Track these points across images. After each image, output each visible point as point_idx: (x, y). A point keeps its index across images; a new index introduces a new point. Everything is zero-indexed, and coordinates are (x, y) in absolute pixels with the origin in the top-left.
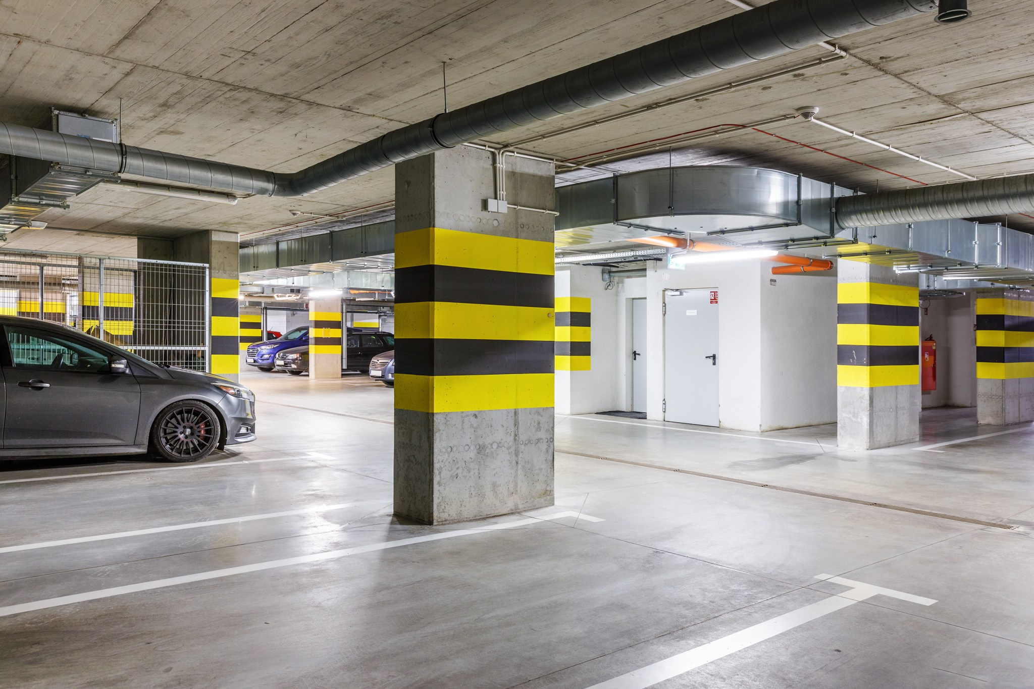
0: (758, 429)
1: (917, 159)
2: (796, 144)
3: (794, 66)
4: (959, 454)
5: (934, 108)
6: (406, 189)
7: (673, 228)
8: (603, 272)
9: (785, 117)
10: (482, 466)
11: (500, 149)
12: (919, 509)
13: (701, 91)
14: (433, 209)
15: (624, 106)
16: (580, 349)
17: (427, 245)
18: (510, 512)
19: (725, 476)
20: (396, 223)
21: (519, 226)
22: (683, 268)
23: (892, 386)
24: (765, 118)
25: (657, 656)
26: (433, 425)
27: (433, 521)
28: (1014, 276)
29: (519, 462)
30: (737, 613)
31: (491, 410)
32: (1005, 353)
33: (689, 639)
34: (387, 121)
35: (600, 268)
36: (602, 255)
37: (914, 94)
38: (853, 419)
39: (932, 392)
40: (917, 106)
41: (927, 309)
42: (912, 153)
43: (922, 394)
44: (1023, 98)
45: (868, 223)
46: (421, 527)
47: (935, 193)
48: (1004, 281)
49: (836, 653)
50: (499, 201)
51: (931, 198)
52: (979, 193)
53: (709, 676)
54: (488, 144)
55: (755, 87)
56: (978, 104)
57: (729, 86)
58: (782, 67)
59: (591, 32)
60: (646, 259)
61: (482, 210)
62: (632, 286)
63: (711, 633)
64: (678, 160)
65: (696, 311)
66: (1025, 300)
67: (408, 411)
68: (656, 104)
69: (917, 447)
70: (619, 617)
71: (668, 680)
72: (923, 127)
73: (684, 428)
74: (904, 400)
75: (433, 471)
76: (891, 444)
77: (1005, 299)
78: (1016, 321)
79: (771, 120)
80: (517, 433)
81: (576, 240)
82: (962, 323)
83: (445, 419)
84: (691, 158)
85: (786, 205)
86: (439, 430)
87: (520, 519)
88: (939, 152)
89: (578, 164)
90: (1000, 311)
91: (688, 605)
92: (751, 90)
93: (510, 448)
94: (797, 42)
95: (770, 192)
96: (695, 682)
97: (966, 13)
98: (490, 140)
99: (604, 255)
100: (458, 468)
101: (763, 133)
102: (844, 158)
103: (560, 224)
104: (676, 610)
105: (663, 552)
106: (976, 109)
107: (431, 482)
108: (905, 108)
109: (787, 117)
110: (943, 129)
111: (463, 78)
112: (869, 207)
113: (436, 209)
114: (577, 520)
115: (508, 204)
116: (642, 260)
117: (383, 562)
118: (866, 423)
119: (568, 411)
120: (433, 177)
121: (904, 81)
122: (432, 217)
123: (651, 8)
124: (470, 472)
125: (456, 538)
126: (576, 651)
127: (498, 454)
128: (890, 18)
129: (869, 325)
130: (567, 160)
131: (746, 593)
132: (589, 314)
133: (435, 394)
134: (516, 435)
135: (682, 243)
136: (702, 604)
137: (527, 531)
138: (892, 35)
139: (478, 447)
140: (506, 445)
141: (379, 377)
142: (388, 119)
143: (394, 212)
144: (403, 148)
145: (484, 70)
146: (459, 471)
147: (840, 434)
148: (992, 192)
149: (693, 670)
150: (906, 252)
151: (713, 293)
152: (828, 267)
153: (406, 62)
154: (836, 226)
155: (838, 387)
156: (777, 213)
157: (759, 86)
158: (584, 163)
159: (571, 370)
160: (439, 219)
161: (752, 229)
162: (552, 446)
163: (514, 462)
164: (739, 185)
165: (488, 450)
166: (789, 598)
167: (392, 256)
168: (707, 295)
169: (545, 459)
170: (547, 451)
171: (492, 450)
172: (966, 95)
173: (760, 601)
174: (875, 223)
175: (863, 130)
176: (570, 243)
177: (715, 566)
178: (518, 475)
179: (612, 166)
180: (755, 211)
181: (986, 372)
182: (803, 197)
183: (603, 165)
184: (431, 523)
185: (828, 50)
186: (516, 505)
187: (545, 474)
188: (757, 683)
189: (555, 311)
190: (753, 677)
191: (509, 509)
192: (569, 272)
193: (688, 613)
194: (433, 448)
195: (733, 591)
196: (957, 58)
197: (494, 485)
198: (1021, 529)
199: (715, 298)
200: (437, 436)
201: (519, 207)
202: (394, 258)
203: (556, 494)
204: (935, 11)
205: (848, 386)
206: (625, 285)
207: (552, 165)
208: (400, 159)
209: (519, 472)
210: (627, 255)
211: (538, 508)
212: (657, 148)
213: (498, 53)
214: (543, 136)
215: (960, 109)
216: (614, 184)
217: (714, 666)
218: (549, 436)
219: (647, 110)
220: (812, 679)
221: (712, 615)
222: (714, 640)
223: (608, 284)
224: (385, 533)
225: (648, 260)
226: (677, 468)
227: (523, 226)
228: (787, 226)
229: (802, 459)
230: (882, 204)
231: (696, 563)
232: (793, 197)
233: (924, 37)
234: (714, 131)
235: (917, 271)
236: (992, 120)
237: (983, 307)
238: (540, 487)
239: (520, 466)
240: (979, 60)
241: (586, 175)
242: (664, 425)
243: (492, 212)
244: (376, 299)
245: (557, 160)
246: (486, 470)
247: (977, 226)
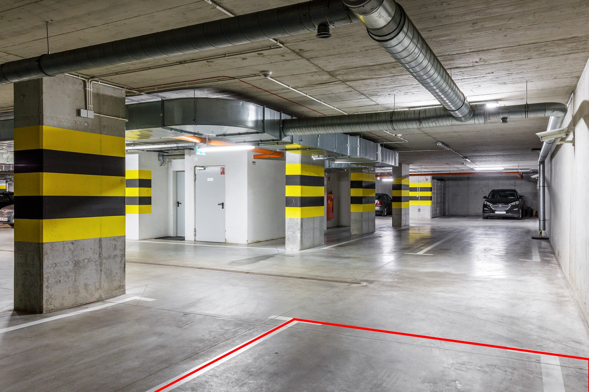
0: (246, 243)
1: (320, 102)
2: (262, 90)
3: (257, 49)
4: (341, 250)
5: (326, 77)
6: (22, 99)
7: (197, 132)
8: (159, 156)
9: (255, 75)
10: (78, 274)
11: (89, 79)
12: (321, 278)
13: (209, 57)
14: (42, 114)
15: (166, 60)
16: (145, 201)
17: (38, 135)
18: (96, 300)
19: (226, 269)
20: (15, 121)
21: (102, 126)
22: (205, 154)
23: (312, 217)
24: (244, 75)
25: (181, 370)
26: (43, 251)
27: (43, 311)
28: (365, 162)
29: (102, 270)
30: (227, 341)
31: (84, 239)
32: (363, 199)
33: (200, 359)
34: (6, 54)
35: (157, 153)
36: (157, 146)
37: (316, 69)
38: (293, 235)
39: (332, 219)
40: (318, 76)
41: (329, 178)
42: (318, 99)
43: (327, 221)
44: (364, 76)
45: (298, 133)
46: (34, 316)
47: (328, 120)
48: (362, 164)
49: (275, 354)
50: (88, 111)
51: (326, 122)
52: (347, 121)
53: (210, 377)
54: (80, 75)
55: (238, 58)
56: (345, 77)
57: (224, 56)
58: (252, 48)
59: (143, 16)
60: (184, 148)
61: (77, 116)
62: (177, 164)
63: (212, 354)
64: (199, 94)
65: (213, 179)
66: (371, 173)
67: (24, 242)
68: (185, 61)
69: (323, 248)
70: (161, 353)
71: (187, 382)
72: (322, 87)
73: (206, 244)
74: (317, 224)
75: (42, 279)
76: (311, 247)
77: (363, 173)
78: (367, 184)
79: (248, 76)
80: (101, 252)
81: (142, 136)
82: (345, 184)
83: (51, 246)
84: (206, 93)
85: (257, 122)
86: (47, 253)
87: (103, 304)
88: (330, 99)
89: (140, 91)
90: (360, 179)
91: (201, 341)
92: (237, 59)
93: (96, 261)
94: (253, 38)
95: (248, 115)
96: (202, 381)
97: (329, 34)
98: (82, 73)
99: (159, 145)
100: (60, 277)
101: (244, 83)
102: (286, 99)
103: (129, 126)
104: (194, 344)
105: (189, 314)
106: (345, 80)
107: (41, 287)
108: (313, 76)
109: (256, 76)
110: (331, 88)
111: (61, 33)
112: (298, 125)
113: (44, 113)
114: (139, 301)
115: (94, 113)
116: (182, 149)
117: (4, 340)
118: (299, 237)
119: (138, 238)
120: (42, 93)
121: (311, 62)
122: (41, 119)
123: (178, 8)
124: (69, 278)
125: (59, 319)
126: (134, 375)
127: (88, 266)
128: (296, 32)
129: (301, 186)
130: (133, 89)
131: (233, 330)
132: (151, 180)
133: (43, 231)
134: (100, 254)
135: (204, 140)
136: (209, 339)
137: (107, 311)
138: (304, 39)
139: (74, 262)
140: (94, 260)
141: (6, 222)
142: (8, 53)
143: (13, 113)
144: (18, 73)
145: (75, 30)
146: (61, 278)
147: (287, 243)
148: (352, 121)
149: (201, 375)
150: (316, 149)
151: (222, 169)
152: (281, 156)
153: (19, 18)
154: (282, 134)
155: (286, 219)
156: (252, 126)
157: (240, 58)
158: (144, 91)
159: (139, 214)
160: (46, 120)
161: (240, 134)
162: (124, 259)
163: (99, 270)
164: (232, 110)
165: (81, 264)
166: (255, 330)
167: (13, 142)
168: (218, 169)
169: (120, 267)
170: (121, 262)
171: (84, 263)
172: (340, 72)
173: (240, 333)
174: (301, 134)
175: (294, 85)
176: (138, 138)
177: (217, 318)
178: (102, 278)
179: (161, 94)
180: (241, 124)
181: (355, 209)
182: (266, 118)
183: (155, 94)
184: (41, 312)
185: (274, 42)
186: (101, 296)
187: (120, 276)
188: (235, 376)
189: (126, 179)
190: (233, 373)
191: (95, 299)
192: (138, 155)
193: (201, 345)
194: (43, 265)
195: (226, 330)
196: (334, 54)
197: (86, 285)
198: (365, 284)
199: (223, 171)
200: (45, 257)
201: (102, 115)
202: (13, 144)
203: (127, 288)
204: (316, 31)
205: (291, 218)
206: (172, 163)
207: (124, 91)
208: (16, 80)
209: (102, 276)
210: (173, 146)
211: (115, 297)
212: (187, 86)
213: (84, 21)
214: (117, 74)
215: (338, 79)
216: (162, 105)
217: (212, 371)
218: (122, 253)
219: (180, 64)
220: (263, 369)
221: (214, 345)
222: (214, 357)
223: (162, 162)
224: (7, 322)
225: (185, 149)
226: (200, 267)
227: (105, 126)
228: (258, 134)
229: (267, 257)
230: (304, 124)
231: (207, 318)
232: (260, 118)
233: (319, 42)
234: (218, 80)
235: (322, 158)
236: (352, 86)
237: (354, 177)
238: (116, 284)
239: (103, 272)
240: (344, 56)
241: (145, 98)
242: (195, 243)
243: (83, 117)
244: (3, 170)
245: (126, 88)
246: (80, 276)
247: (349, 137)
